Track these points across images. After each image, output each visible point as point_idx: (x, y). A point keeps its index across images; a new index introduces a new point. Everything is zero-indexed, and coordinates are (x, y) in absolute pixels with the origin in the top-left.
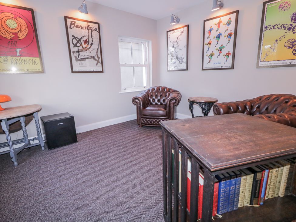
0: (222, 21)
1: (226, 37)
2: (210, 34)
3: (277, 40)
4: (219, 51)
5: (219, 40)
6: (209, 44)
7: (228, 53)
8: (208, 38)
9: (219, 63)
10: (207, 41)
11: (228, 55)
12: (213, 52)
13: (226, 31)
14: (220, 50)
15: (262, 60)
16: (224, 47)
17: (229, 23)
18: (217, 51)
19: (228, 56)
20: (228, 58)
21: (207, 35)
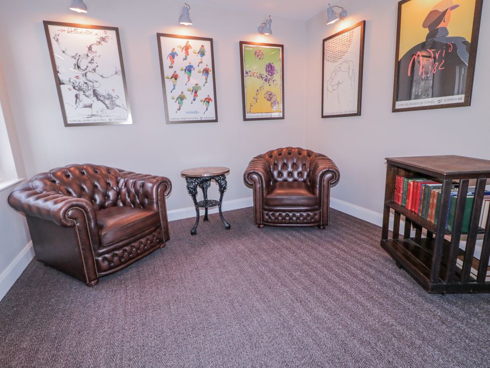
0: (191, 46)
1: (202, 73)
2: (173, 62)
3: (258, 91)
4: (193, 93)
5: (190, 75)
6: (173, 79)
7: (207, 98)
8: (171, 67)
9: (196, 112)
10: (168, 73)
11: (207, 100)
12: (182, 93)
13: (199, 63)
14: (195, 92)
15: (248, 111)
16: (200, 88)
17: (202, 53)
18: (190, 92)
19: (209, 102)
20: (209, 105)
21: (167, 62)
